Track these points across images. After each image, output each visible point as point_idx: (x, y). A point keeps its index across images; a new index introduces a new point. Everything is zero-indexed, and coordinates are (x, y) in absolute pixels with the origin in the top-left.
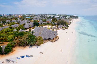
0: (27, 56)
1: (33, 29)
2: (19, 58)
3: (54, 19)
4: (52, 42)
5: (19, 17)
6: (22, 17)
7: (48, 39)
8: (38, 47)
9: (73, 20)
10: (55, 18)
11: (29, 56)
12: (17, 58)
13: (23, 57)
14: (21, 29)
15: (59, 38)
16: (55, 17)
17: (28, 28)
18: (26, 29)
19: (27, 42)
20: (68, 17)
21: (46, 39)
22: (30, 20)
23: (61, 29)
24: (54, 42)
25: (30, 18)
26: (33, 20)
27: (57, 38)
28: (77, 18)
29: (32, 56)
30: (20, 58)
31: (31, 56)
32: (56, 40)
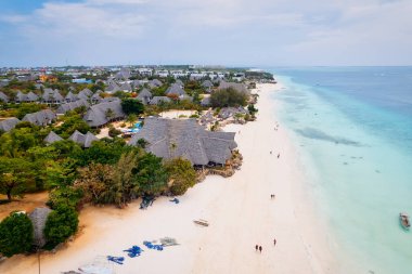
0: (148, 245)
1: (123, 126)
2: (122, 259)
3: (192, 86)
4: (222, 175)
5: (43, 80)
6: (55, 80)
7: (206, 167)
8: (177, 201)
9: (257, 85)
10: (192, 79)
11: (159, 243)
12: (111, 259)
13: (135, 251)
14: (77, 133)
15: (241, 159)
16: (189, 76)
17: (100, 127)
18: (96, 130)
19: (132, 186)
20: (238, 76)
21: (200, 166)
22: (94, 89)
23: (234, 122)
24: (230, 175)
25: (90, 82)
26: (109, 93)
27: (237, 160)
28: (268, 78)
29: (170, 242)
30: (125, 255)
31: (168, 241)
32: (235, 167)
